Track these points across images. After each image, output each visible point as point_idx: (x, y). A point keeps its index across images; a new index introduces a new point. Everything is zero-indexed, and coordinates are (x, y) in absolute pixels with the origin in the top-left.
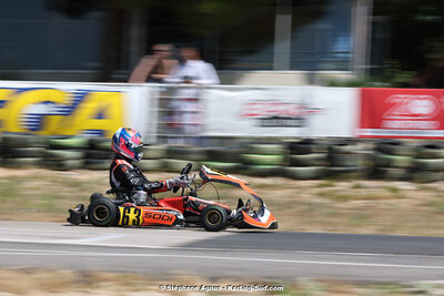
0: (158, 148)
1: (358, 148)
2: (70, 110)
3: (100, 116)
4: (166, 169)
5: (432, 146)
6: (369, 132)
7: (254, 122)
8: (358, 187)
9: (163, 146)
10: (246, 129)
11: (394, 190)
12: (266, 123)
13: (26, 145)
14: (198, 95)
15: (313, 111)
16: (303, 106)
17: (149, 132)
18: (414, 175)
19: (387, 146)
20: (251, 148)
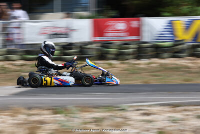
0: (3, 51)
1: (94, 46)
4: (7, 59)
5: (126, 44)
6: (98, 39)
7: (46, 36)
9: (5, 49)
11: (110, 64)
14: (20, 25)
15: (72, 30)
18: (119, 57)
19: (106, 45)
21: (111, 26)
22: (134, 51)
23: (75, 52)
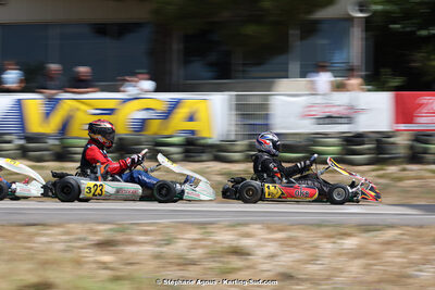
0: (242, 144)
2: (167, 114)
3: (191, 119)
6: (402, 127)
7: (312, 121)
8: (404, 170)
9: (246, 142)
10: (307, 127)
12: (321, 121)
13: (139, 143)
15: (358, 111)
16: (351, 107)
17: (229, 131)
19: (423, 137)
20: (315, 142)
21: (427, 104)
23: (369, 149)
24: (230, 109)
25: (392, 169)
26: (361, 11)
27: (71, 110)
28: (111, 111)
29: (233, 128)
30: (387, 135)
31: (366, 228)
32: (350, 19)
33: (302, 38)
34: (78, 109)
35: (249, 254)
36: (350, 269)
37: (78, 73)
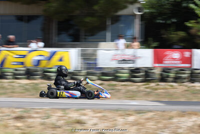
0: (84, 72)
2: (50, 58)
3: (61, 60)
5: (182, 70)
6: (157, 65)
7: (117, 62)
8: (158, 85)
9: (86, 71)
10: (114, 65)
11: (172, 86)
13: (36, 71)
16: (134, 56)
17: (78, 66)
18: (177, 80)
19: (166, 70)
20: (117, 72)
22: (188, 76)
23: (142, 75)
24: (79, 56)
25: (152, 85)
26: (139, 12)
27: (6, 56)
28: (24, 56)
29: (80, 65)
30: (151, 69)
31: (139, 112)
32: (135, 15)
33: (112, 24)
34: (8, 55)
35: (85, 123)
36: (131, 131)
37: (10, 38)
